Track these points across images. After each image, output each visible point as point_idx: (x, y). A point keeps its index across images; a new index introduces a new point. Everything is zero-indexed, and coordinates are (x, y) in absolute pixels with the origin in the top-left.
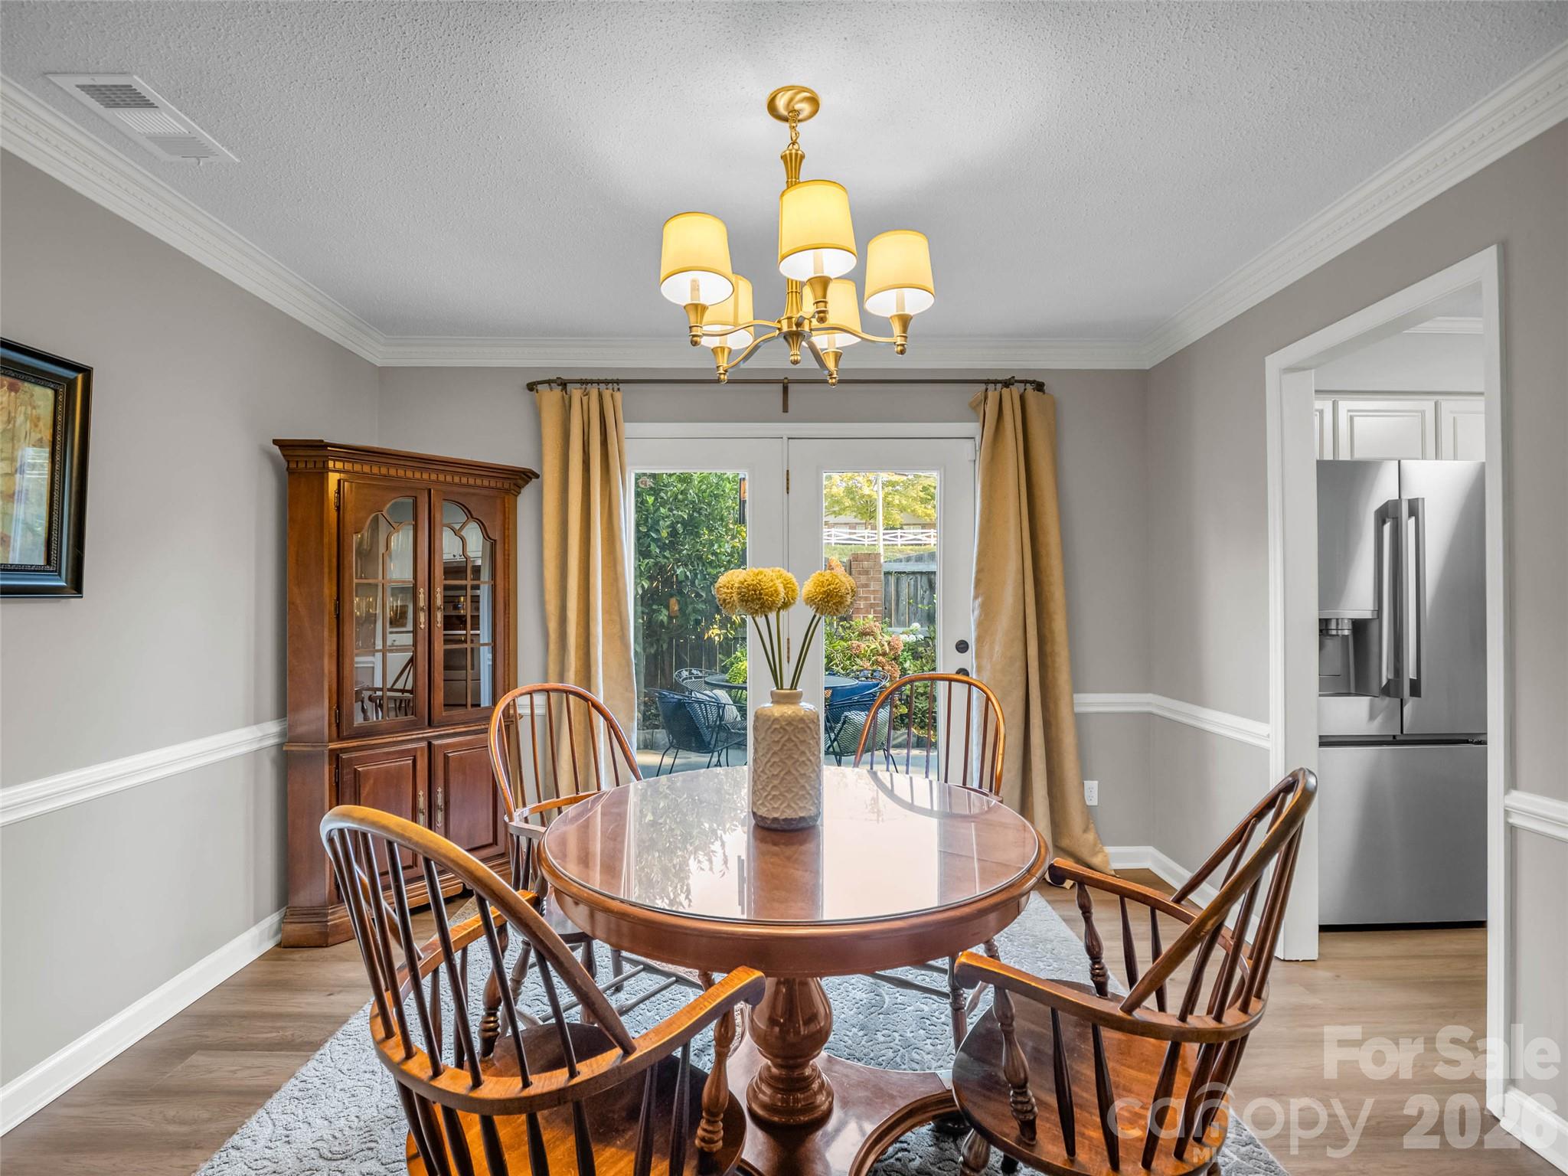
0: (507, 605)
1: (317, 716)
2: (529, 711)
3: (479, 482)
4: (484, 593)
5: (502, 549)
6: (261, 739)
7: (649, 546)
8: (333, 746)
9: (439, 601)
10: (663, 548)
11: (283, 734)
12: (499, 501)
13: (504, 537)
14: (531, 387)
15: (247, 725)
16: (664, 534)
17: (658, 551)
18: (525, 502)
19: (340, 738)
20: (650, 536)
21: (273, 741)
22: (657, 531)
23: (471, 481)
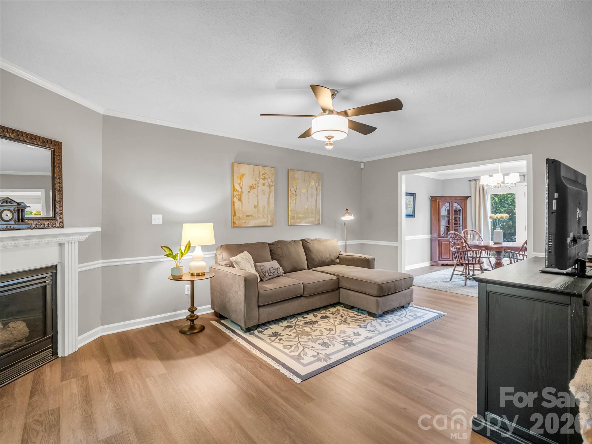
0: (465, 219)
1: (436, 235)
2: (470, 238)
3: (460, 199)
4: (461, 217)
5: (464, 209)
6: (428, 237)
7: (505, 205)
8: (438, 238)
9: (453, 218)
10: (509, 205)
11: (431, 237)
12: (463, 202)
13: (464, 208)
14: (469, 181)
15: (427, 234)
16: (509, 202)
17: (508, 206)
18: (468, 201)
19: (439, 237)
20: (505, 202)
21: (430, 237)
22: (507, 201)
23: (458, 199)
